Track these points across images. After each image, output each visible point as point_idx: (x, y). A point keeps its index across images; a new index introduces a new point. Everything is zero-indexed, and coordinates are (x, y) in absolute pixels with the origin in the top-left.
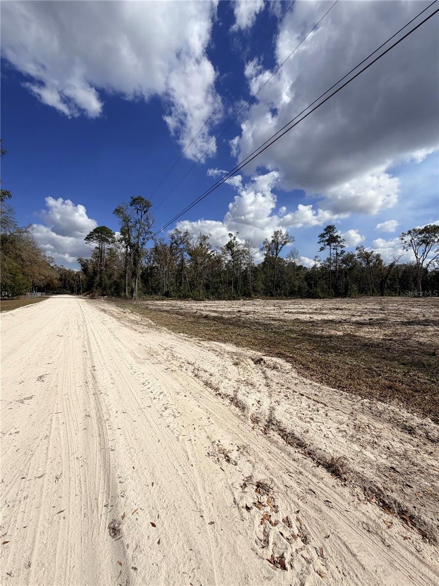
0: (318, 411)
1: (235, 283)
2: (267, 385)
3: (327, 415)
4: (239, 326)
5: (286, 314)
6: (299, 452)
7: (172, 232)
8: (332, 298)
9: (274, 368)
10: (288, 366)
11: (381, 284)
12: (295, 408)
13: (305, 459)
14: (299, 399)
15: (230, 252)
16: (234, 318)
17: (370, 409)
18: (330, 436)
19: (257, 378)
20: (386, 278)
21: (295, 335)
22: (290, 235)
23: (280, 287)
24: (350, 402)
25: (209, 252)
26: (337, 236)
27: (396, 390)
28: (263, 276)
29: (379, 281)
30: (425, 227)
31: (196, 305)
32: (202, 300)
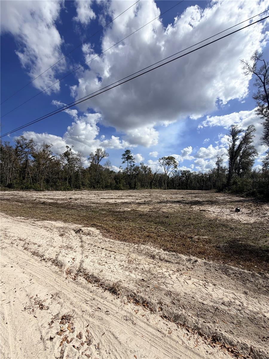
0: (111, 257)
1: (69, 179)
2: (82, 246)
3: (115, 258)
4: (69, 209)
5: (102, 199)
6: (95, 286)
7: (19, 138)
8: (128, 190)
9: (88, 234)
10: (98, 232)
11: (151, 183)
12: (97, 258)
13: (98, 289)
14: (100, 252)
15: (67, 158)
16: (66, 203)
17: (137, 250)
18: (115, 270)
19: (75, 242)
20: (153, 180)
21: (105, 212)
22: (106, 152)
23: (99, 183)
24: (128, 248)
25: (51, 156)
26: (131, 156)
27: (151, 237)
28: (89, 175)
29: (150, 181)
30: (168, 157)
31: (37, 194)
32: (42, 191)
